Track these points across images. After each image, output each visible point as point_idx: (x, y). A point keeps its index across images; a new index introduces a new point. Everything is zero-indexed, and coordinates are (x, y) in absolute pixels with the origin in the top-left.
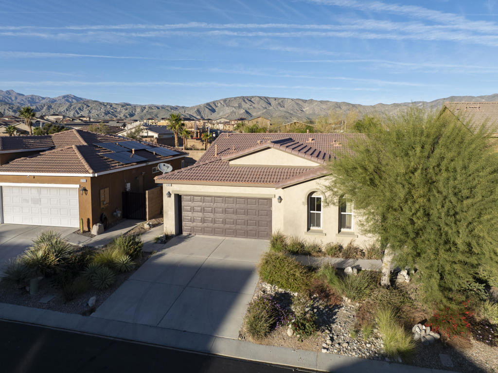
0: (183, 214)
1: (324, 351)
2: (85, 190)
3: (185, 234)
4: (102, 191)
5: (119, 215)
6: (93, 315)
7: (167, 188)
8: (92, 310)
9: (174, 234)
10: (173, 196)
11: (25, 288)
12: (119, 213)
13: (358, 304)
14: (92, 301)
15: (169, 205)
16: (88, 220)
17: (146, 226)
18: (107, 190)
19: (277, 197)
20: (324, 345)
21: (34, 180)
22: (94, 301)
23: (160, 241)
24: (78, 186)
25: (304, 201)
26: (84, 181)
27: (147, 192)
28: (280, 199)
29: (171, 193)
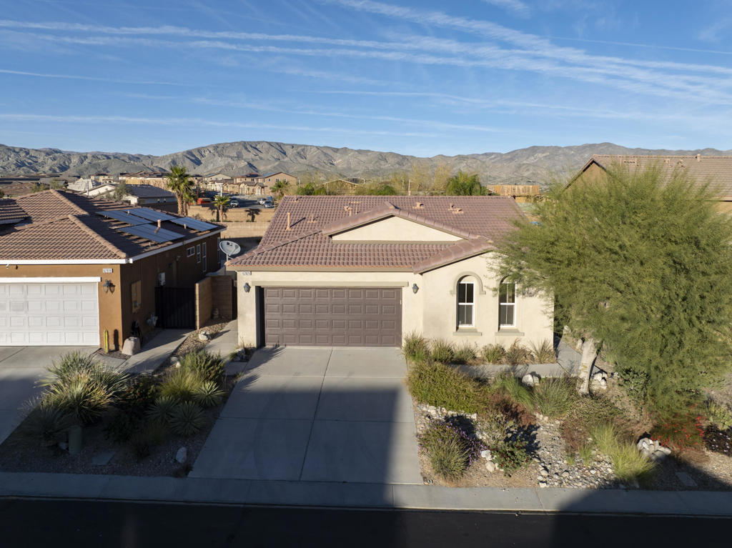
0: (266, 317)
1: (543, 485)
2: (110, 285)
3: (269, 346)
4: (133, 286)
5: (155, 323)
6: (191, 474)
7: (243, 279)
8: (187, 469)
9: (255, 346)
10: (253, 290)
11: (57, 445)
12: (154, 320)
13: (558, 422)
14: (181, 455)
15: (246, 303)
16: (116, 332)
17: (202, 338)
18: (139, 283)
19: (411, 285)
20: (540, 478)
21: (17, 271)
22: (185, 455)
23: (239, 359)
24: (98, 279)
25: (452, 289)
26: (109, 270)
27: (197, 285)
28: (416, 288)
29: (249, 284)
